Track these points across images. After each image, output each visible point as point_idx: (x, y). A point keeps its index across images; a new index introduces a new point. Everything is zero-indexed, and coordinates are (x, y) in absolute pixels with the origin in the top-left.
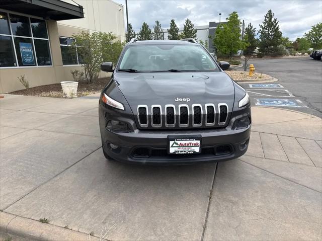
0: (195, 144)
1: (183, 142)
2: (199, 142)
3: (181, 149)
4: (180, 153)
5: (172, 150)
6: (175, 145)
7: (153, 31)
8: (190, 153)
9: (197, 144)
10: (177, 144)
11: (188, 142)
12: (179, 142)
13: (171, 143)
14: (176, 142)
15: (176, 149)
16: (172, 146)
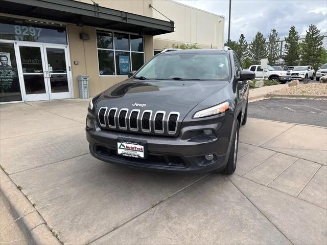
0: (139, 149)
1: (129, 145)
2: (142, 147)
3: (128, 152)
4: (126, 155)
5: (120, 151)
6: (122, 147)
7: (267, 40)
8: (135, 157)
9: (142, 149)
10: (123, 146)
11: (133, 146)
12: (125, 145)
13: (119, 144)
14: (123, 144)
15: (124, 150)
16: (120, 148)
